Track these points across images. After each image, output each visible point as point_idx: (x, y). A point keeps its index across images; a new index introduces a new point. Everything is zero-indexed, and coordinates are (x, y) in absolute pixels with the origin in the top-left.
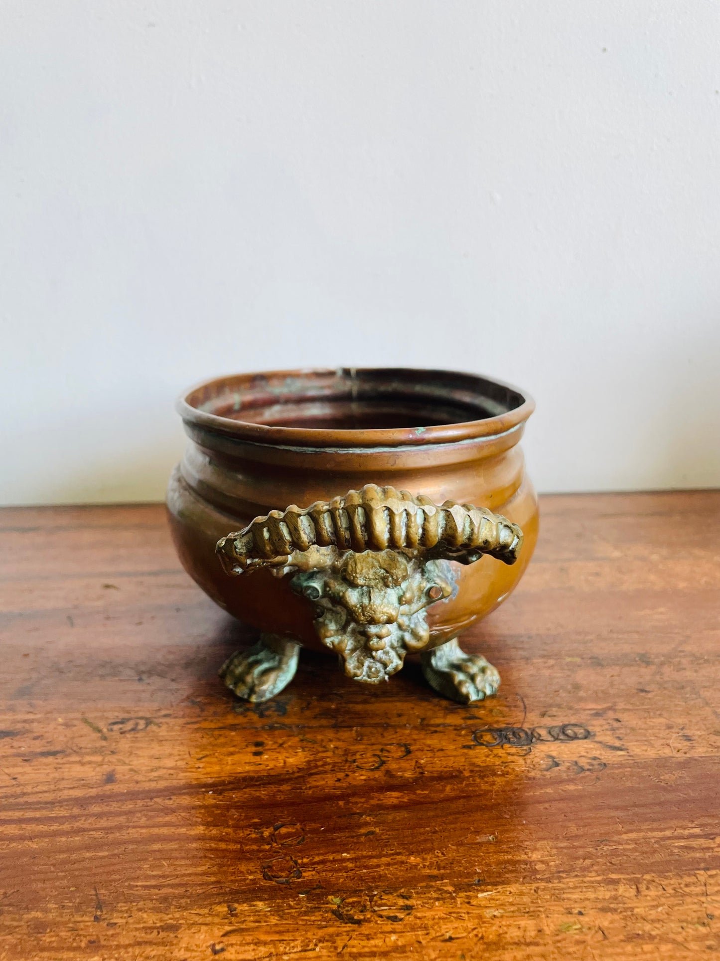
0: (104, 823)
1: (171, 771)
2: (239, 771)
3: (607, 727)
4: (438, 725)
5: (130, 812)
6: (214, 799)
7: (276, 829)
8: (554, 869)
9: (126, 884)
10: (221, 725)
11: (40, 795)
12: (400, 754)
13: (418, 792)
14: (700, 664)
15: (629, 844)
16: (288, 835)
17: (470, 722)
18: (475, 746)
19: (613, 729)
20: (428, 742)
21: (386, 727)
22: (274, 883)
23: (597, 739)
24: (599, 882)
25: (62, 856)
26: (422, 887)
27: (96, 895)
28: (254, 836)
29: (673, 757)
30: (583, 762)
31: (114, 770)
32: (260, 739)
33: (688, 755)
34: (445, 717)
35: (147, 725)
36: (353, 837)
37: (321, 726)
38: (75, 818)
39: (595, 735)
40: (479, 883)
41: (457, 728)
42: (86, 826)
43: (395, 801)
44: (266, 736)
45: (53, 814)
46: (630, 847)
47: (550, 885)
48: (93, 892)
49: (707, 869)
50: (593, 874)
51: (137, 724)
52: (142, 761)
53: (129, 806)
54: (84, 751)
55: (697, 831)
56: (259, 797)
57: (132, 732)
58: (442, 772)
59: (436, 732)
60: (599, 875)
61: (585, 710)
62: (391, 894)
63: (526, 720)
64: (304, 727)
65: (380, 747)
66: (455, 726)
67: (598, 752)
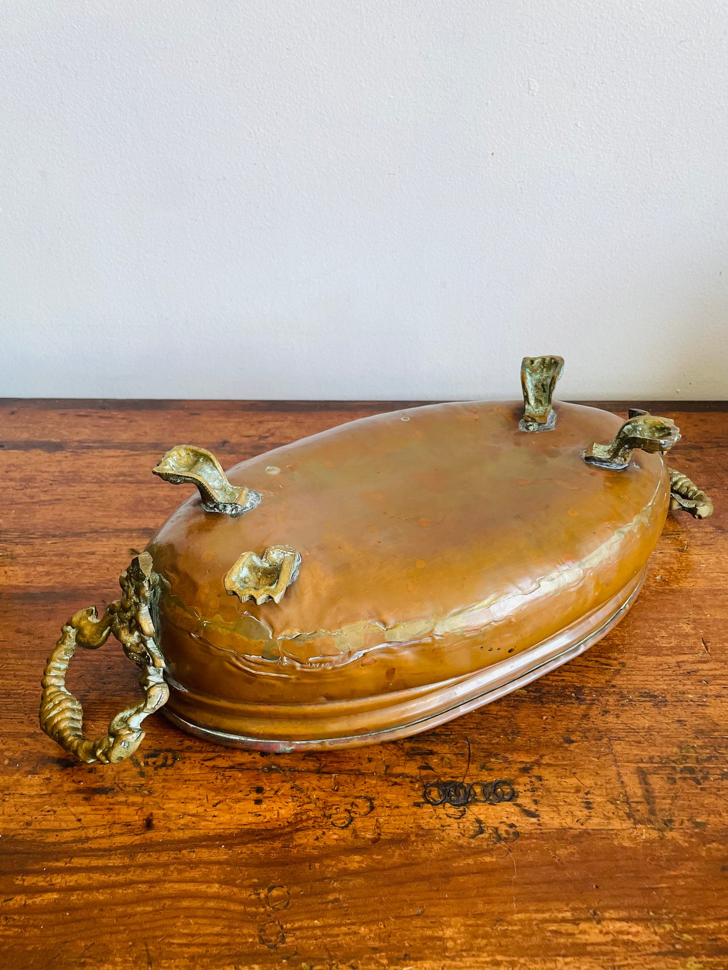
0: (149, 875)
1: (194, 819)
2: (244, 823)
3: (529, 787)
4: (398, 776)
5: (165, 865)
6: (226, 854)
7: (270, 890)
8: (459, 947)
9: (167, 941)
10: (231, 764)
11: (100, 841)
12: (366, 810)
13: (375, 857)
14: (623, 705)
15: (516, 925)
16: (278, 899)
17: (424, 773)
18: (423, 803)
19: (533, 790)
20: (388, 796)
21: (359, 774)
22: (266, 947)
23: (519, 801)
24: (487, 963)
25: (120, 909)
26: (366, 959)
27: (147, 950)
28: (253, 897)
29: (571, 828)
30: (503, 829)
31: (151, 814)
32: (261, 784)
33: (583, 827)
34: (404, 766)
35: (175, 759)
36: (323, 903)
37: (308, 771)
38: (126, 868)
39: (518, 796)
40: (406, 957)
41: (413, 780)
42: (135, 878)
43: (356, 865)
44: (265, 781)
45: (111, 863)
46: (516, 928)
47: (454, 963)
48: (144, 948)
49: (564, 956)
50: (485, 955)
51: (166, 758)
52: (172, 805)
53: (164, 858)
54: (128, 789)
55: (568, 915)
56: (258, 854)
57: (164, 769)
58: (394, 834)
59: (396, 784)
60: (489, 956)
61: (516, 763)
62: (344, 963)
63: (468, 773)
64: (295, 771)
65: (351, 800)
66: (412, 777)
67: (516, 818)
